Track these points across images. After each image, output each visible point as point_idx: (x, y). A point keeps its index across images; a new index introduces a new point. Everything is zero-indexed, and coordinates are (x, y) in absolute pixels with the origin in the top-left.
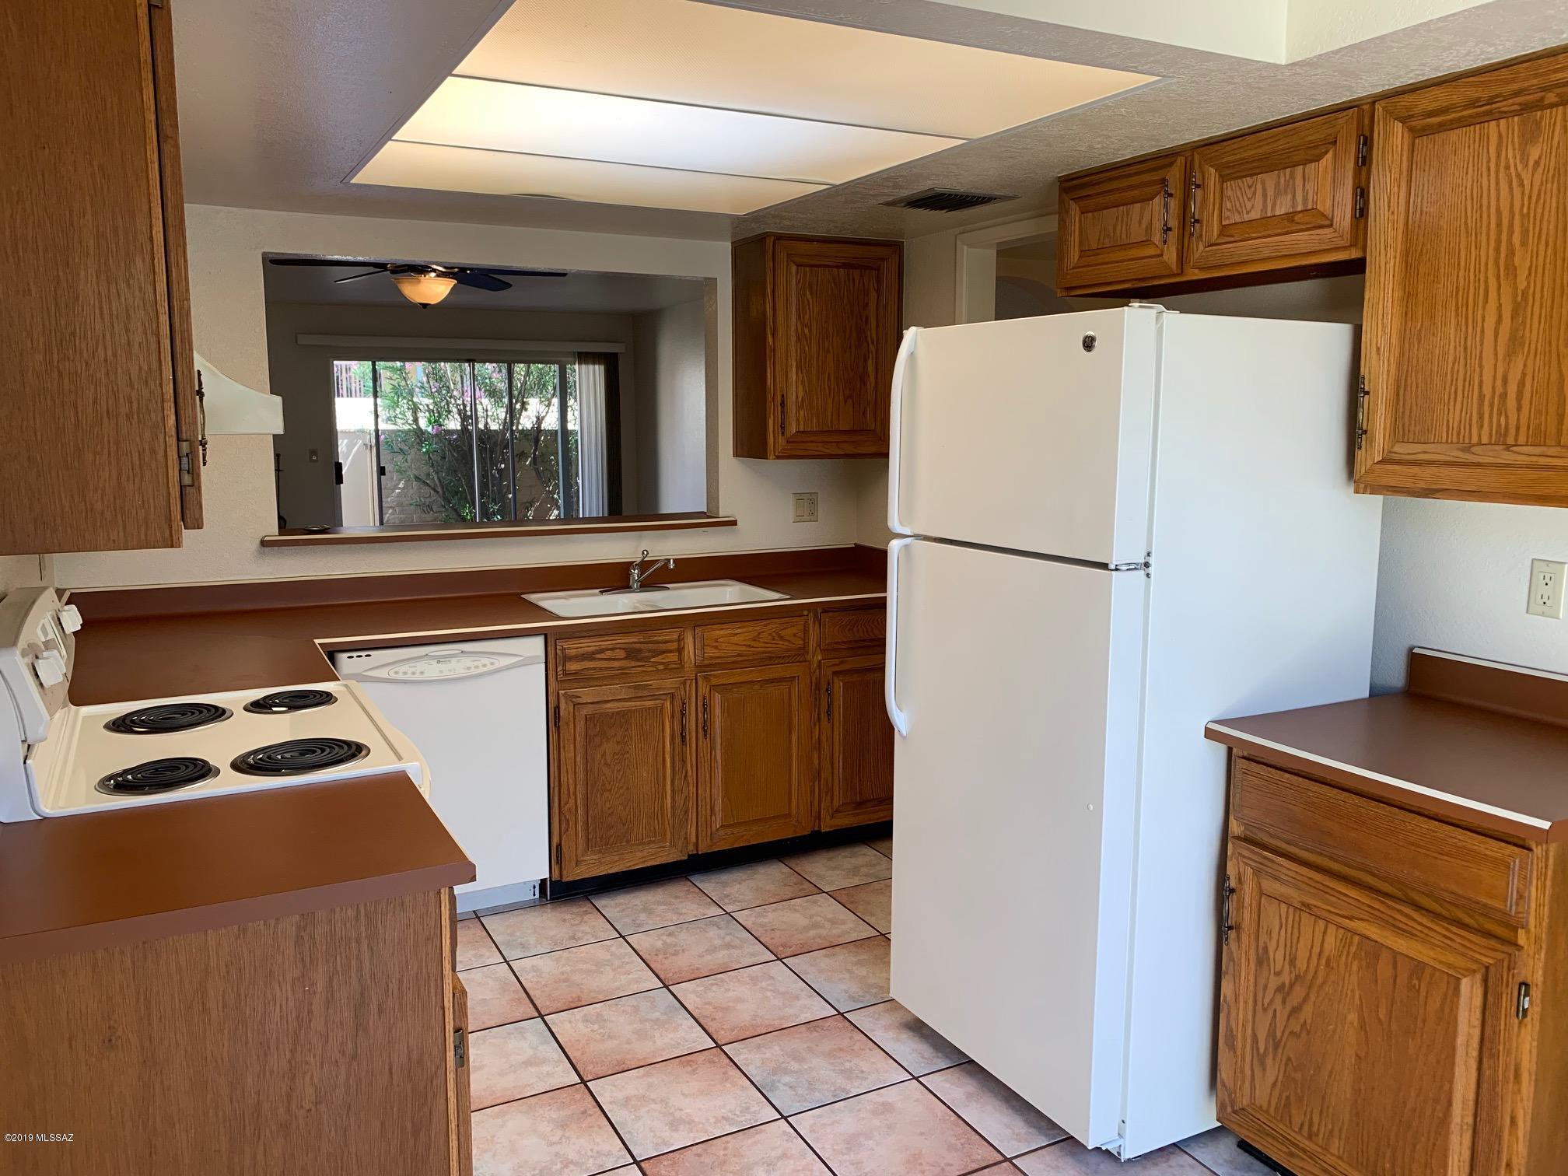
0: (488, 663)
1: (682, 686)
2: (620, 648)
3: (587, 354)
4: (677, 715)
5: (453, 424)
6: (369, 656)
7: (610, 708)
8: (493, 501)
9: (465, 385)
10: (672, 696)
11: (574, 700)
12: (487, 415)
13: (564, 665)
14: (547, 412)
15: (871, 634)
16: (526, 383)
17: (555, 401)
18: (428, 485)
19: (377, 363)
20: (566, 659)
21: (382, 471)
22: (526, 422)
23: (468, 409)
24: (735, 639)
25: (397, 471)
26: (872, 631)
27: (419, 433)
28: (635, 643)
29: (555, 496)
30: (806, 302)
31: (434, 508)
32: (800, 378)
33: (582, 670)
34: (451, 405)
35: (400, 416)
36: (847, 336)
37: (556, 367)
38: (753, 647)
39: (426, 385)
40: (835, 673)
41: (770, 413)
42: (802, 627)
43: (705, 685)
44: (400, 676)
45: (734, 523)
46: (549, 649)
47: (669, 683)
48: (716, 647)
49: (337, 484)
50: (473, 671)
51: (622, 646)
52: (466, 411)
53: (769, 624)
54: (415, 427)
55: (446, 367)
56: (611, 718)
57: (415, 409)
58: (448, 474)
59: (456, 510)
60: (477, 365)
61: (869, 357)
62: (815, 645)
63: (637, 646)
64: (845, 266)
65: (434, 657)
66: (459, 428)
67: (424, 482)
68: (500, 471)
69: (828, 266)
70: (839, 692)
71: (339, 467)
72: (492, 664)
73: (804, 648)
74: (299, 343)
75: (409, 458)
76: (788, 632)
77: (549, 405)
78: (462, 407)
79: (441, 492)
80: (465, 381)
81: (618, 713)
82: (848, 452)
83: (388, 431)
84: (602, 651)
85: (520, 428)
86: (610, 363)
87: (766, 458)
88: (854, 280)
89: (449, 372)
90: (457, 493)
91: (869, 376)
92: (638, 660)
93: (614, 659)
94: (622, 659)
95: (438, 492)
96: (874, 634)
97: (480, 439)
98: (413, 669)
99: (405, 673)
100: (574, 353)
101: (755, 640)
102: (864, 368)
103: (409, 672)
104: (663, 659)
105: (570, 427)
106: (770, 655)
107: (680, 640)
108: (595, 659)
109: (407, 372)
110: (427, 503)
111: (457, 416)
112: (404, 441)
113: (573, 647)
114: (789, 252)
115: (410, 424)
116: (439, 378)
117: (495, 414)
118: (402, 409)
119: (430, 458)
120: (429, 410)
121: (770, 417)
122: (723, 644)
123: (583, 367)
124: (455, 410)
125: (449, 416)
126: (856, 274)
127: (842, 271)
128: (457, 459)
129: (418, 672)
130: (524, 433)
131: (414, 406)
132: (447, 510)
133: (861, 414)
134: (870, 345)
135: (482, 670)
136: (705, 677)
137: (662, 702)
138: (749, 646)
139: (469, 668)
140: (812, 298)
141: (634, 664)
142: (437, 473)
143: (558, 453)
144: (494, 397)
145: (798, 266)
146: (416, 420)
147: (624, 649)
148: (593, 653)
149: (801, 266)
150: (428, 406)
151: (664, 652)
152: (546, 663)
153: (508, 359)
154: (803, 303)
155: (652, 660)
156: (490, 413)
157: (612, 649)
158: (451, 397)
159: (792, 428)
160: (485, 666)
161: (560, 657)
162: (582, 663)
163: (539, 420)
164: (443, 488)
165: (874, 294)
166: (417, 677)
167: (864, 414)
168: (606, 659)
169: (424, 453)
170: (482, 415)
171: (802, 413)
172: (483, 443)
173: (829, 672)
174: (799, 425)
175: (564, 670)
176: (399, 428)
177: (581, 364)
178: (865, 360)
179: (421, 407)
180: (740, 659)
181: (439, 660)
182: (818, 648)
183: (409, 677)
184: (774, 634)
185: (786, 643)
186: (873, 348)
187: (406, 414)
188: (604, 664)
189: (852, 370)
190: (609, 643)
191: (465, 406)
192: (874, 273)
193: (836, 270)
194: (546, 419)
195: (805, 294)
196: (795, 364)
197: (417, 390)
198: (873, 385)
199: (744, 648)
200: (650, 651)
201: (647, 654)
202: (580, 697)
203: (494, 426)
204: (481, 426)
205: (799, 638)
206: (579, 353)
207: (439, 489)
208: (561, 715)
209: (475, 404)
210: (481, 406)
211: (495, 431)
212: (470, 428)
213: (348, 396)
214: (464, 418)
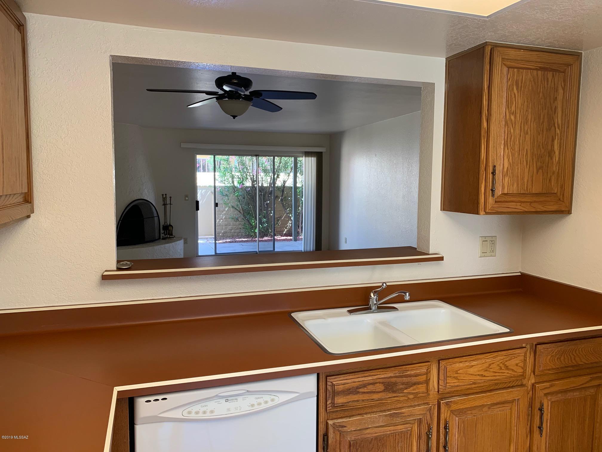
0: (269, 400)
1: (428, 413)
2: (380, 383)
3: (308, 152)
4: (424, 437)
5: (248, 184)
6: (166, 399)
7: (369, 434)
8: (264, 217)
9: (254, 167)
10: (420, 421)
11: (340, 429)
12: (263, 180)
13: (333, 399)
14: (288, 179)
15: (573, 361)
16: (279, 167)
17: (292, 175)
18: (238, 210)
19: (216, 156)
20: (335, 393)
21: (216, 205)
22: (279, 183)
23: (255, 177)
24: (471, 371)
25: (225, 204)
26: (575, 359)
27: (234, 187)
28: (391, 377)
29: (290, 215)
30: (513, 96)
31: (239, 219)
32: (506, 154)
33: (348, 402)
34: (248, 176)
35: (227, 180)
36: (541, 121)
37: (293, 158)
38: (485, 376)
39: (238, 167)
40: (546, 395)
41: (482, 179)
42: (522, 358)
43: (446, 411)
44: (193, 416)
45: (441, 259)
46: (320, 384)
47: (419, 411)
48: (456, 378)
49: (196, 210)
50: (257, 408)
51: (381, 381)
52: (254, 178)
53: (497, 356)
54: (233, 185)
55: (247, 159)
56: (370, 443)
57: (233, 177)
58: (246, 205)
59: (248, 221)
60: (260, 158)
61: (555, 138)
62: (530, 371)
63: (393, 380)
64: (541, 69)
65: (222, 397)
66: (251, 185)
67: (235, 208)
68: (267, 204)
69: (530, 69)
70: (548, 409)
71: (197, 202)
72: (273, 400)
73: (523, 376)
74: (181, 147)
75: (230, 198)
76: (511, 363)
77: (289, 176)
78: (252, 177)
79: (242, 213)
80: (254, 165)
81: (376, 438)
82: (539, 210)
83: (221, 186)
84: (365, 386)
85: (276, 185)
86: (319, 156)
87: (477, 213)
88: (548, 79)
89: (247, 162)
90: (249, 213)
91: (555, 153)
92: (394, 392)
93: (374, 392)
94: (381, 392)
95: (241, 213)
96: (576, 361)
97: (260, 191)
98: (204, 409)
99: (197, 413)
100: (303, 152)
101: (486, 370)
102: (552, 146)
103: (201, 411)
104: (413, 390)
105: (298, 185)
106: (496, 382)
107: (428, 373)
108: (359, 392)
109: (230, 161)
110: (236, 218)
111: (250, 180)
112: (228, 191)
113: (340, 382)
114: (504, 57)
115: (230, 184)
116: (243, 164)
117: (266, 180)
118: (227, 177)
119: (238, 198)
120: (239, 178)
121: (482, 182)
122: (462, 375)
123: (307, 158)
124: (249, 178)
125: (247, 180)
126: (550, 75)
127: (540, 72)
128: (249, 199)
129: (208, 411)
130: (278, 188)
131: (233, 176)
132: (245, 221)
133: (548, 180)
134: (557, 129)
135: (264, 406)
136: (447, 404)
137: (411, 426)
138: (482, 375)
139: (253, 405)
140: (518, 92)
141: (390, 395)
142: (241, 205)
143: (292, 196)
144: (266, 172)
145: (509, 68)
146: (233, 182)
147: (382, 383)
148: (358, 388)
149: (511, 68)
150: (238, 176)
151: (415, 384)
152: (318, 396)
153: (273, 154)
154: (511, 96)
155: (405, 391)
156: (264, 179)
157: (373, 384)
158: (248, 172)
159: (499, 192)
160: (266, 402)
161: (330, 392)
162: (347, 397)
163: (284, 182)
164: (243, 211)
165: (561, 91)
166: (208, 416)
167: (550, 180)
168: (367, 393)
169: (236, 196)
170: (260, 180)
171: (506, 179)
172: (261, 192)
173: (542, 394)
174: (504, 188)
175: (333, 403)
176: (226, 185)
177: (306, 157)
178: (553, 140)
179: (235, 176)
180: (474, 386)
181: (227, 399)
182: (532, 373)
183: (201, 416)
184: (501, 365)
185: (510, 372)
186: (558, 131)
187: (229, 179)
188: (366, 397)
189: (543, 148)
190: (370, 378)
191: (253, 176)
192: (562, 75)
193: (536, 71)
194: (287, 182)
195: (513, 89)
196: (503, 142)
197: (234, 169)
198: (557, 159)
199: (478, 377)
200: (403, 384)
201: (401, 386)
202: (345, 427)
203: (265, 185)
204: (260, 185)
205: (520, 367)
206: (305, 152)
207: (242, 212)
208: (330, 442)
209: (258, 175)
210: (260, 176)
211: (266, 187)
212: (256, 185)
213: (203, 172)
214: (253, 181)
